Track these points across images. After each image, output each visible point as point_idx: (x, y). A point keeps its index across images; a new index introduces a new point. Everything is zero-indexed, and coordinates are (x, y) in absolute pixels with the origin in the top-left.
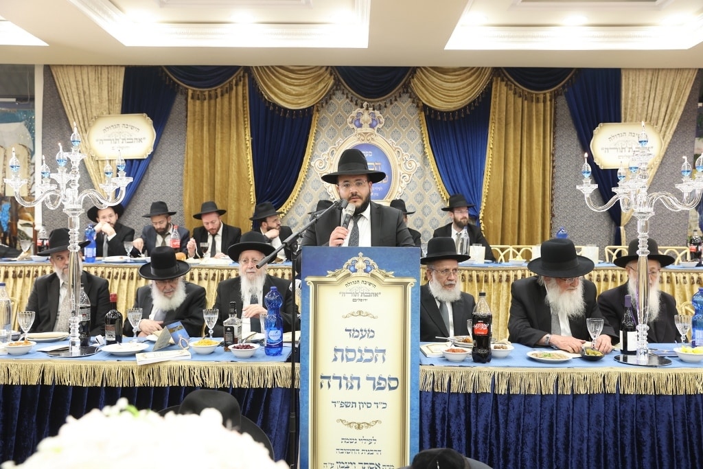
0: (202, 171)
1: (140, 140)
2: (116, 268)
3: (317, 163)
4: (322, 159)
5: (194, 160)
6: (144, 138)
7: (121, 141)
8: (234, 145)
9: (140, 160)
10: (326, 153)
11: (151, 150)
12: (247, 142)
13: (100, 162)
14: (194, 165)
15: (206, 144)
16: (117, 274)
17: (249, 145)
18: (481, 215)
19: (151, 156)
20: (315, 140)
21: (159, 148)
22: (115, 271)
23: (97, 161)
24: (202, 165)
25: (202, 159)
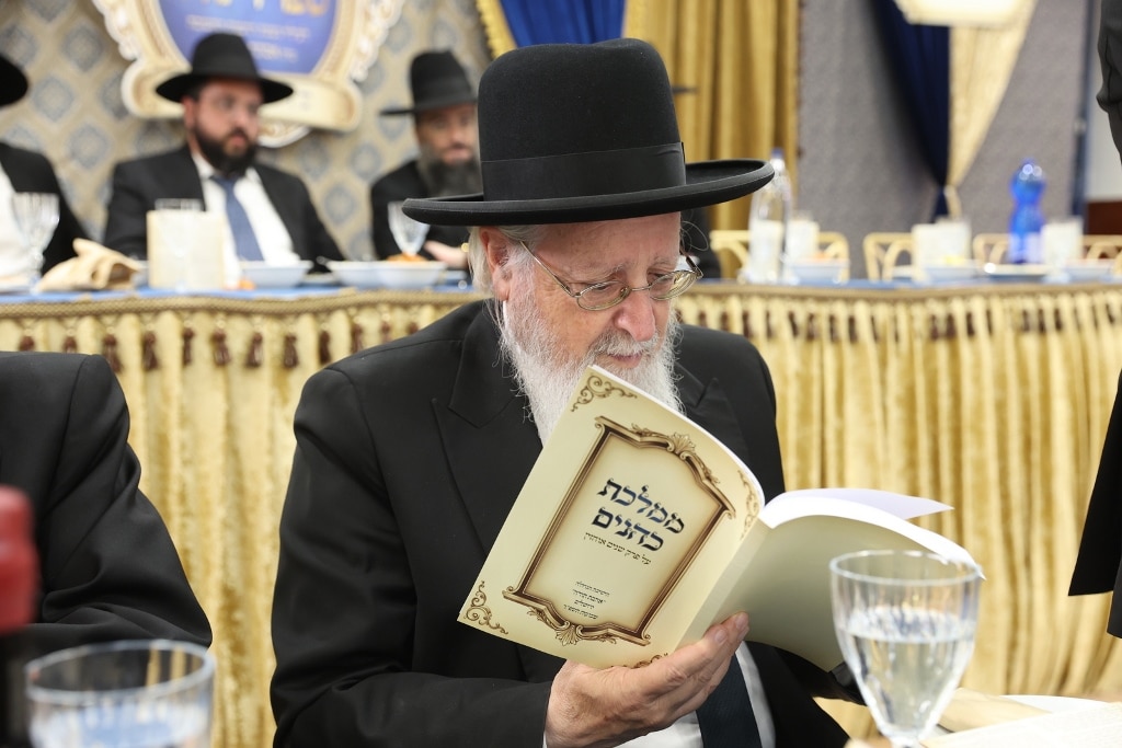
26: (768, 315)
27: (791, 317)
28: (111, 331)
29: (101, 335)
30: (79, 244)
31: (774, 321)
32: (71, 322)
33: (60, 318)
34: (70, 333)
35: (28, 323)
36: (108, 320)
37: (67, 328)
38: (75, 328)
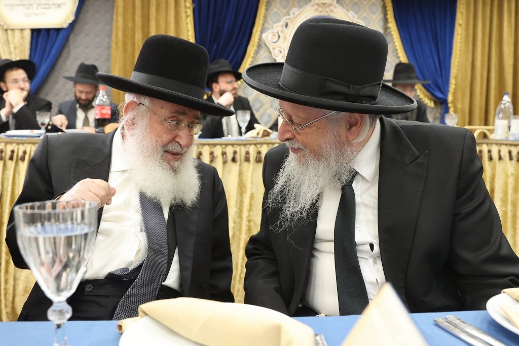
0: (133, 44)
1: (59, 6)
2: (23, 144)
3: (270, 36)
4: (275, 31)
5: (125, 30)
6: (64, 4)
7: (35, 6)
8: (172, 13)
9: (58, 30)
10: (280, 24)
11: (71, 18)
12: (188, 10)
13: (9, 32)
14: (125, 36)
15: (138, 12)
16: (25, 153)
17: (190, 12)
18: (450, 98)
19: (72, 25)
20: (267, 10)
21: (81, 16)
22: (22, 148)
23: (6, 30)
24: (133, 36)
25: (134, 31)
26: (499, 152)
27: (510, 152)
28: (259, 149)
29: (256, 151)
30: (256, 125)
31: (502, 154)
32: (248, 146)
33: (245, 145)
34: (247, 149)
35: (236, 146)
36: (259, 146)
37: (246, 148)
38: (249, 148)
